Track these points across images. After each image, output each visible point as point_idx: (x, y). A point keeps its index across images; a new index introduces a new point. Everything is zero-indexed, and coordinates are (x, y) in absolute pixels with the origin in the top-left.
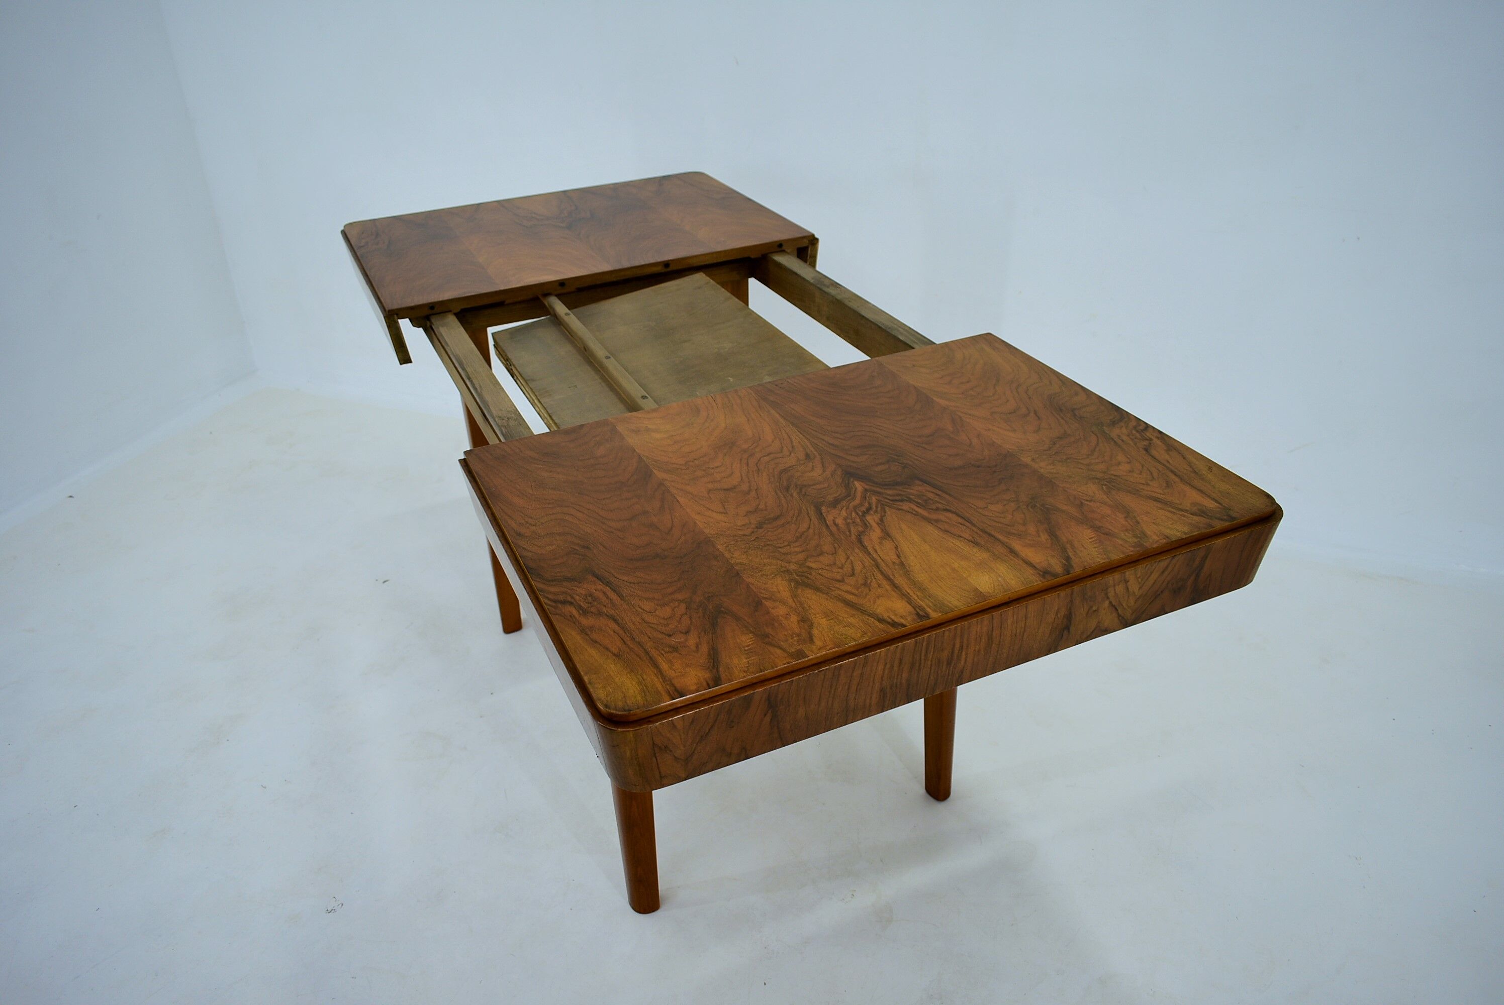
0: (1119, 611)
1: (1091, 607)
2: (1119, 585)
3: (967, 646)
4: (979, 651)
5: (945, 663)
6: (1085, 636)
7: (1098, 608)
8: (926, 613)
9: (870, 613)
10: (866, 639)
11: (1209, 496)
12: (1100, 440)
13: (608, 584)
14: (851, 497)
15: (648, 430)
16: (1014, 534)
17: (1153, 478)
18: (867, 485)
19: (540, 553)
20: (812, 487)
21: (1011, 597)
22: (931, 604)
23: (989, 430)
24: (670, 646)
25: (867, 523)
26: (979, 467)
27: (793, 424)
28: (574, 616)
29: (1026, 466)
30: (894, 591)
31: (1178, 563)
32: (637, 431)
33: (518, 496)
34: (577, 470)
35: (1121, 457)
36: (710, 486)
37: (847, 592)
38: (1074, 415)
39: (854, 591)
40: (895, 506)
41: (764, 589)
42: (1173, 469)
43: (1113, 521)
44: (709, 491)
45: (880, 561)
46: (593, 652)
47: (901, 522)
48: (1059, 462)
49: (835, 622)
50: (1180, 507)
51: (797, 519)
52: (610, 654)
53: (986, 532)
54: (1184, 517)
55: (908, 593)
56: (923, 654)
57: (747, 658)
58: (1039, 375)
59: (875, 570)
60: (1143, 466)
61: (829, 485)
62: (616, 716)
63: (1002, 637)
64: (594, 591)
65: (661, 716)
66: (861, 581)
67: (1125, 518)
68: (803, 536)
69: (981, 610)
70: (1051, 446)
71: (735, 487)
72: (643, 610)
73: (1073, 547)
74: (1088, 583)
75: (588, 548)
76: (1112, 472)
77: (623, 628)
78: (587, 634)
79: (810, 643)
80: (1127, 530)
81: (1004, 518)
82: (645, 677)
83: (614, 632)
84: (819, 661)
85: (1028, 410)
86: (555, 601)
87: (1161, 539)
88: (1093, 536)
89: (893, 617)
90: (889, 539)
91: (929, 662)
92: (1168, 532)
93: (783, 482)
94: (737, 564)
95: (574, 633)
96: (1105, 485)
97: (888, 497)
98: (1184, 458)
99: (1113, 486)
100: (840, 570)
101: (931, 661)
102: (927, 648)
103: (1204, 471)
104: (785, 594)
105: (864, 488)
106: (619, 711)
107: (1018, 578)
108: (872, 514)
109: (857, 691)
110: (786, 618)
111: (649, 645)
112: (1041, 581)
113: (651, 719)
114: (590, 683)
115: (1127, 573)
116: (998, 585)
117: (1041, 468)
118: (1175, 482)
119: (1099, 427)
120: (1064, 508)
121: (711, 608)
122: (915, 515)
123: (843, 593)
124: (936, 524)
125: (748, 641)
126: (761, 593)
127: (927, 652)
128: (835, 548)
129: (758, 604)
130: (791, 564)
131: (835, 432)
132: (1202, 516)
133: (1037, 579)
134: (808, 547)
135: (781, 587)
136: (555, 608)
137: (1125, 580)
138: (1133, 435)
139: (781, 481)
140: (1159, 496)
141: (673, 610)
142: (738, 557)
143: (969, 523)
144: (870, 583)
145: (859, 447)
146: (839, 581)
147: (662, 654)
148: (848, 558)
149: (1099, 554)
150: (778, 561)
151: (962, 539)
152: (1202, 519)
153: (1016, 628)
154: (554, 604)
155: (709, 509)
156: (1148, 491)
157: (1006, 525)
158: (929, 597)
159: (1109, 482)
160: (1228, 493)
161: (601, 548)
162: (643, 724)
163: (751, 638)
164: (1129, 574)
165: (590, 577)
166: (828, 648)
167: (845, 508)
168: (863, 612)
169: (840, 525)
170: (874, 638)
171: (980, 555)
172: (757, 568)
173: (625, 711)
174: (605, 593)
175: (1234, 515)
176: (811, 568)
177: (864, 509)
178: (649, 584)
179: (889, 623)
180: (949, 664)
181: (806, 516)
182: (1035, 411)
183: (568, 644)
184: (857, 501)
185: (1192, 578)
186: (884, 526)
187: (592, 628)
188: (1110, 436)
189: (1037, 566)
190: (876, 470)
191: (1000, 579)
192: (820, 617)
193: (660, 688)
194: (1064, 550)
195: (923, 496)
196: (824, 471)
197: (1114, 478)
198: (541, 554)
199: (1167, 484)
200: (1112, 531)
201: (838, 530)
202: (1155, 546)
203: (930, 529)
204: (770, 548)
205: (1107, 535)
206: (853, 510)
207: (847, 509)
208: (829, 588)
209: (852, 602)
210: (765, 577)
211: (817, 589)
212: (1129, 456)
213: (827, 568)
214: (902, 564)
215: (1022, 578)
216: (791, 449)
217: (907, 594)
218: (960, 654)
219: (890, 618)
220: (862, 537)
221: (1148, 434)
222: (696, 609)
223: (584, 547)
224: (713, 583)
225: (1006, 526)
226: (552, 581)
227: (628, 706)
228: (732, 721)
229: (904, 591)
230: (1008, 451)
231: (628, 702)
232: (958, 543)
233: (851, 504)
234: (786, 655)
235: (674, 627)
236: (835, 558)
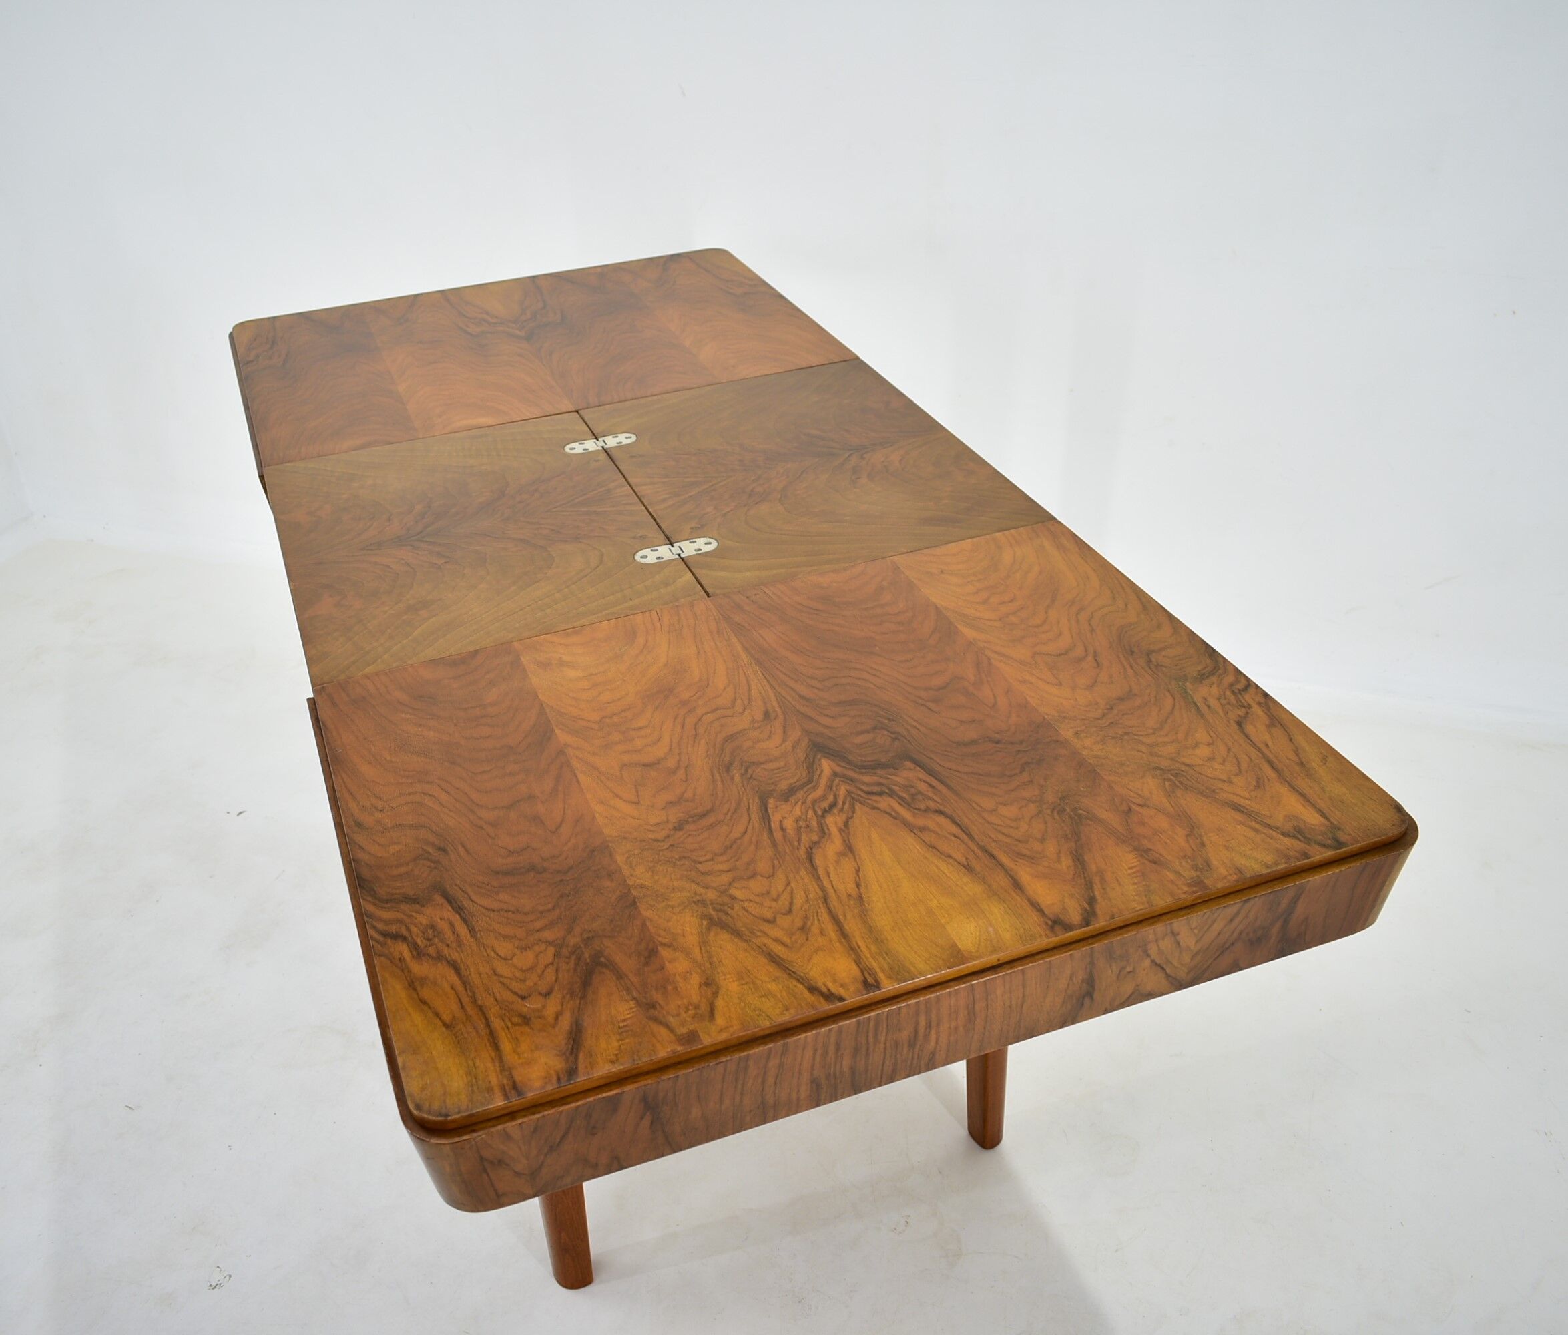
0: (1167, 970)
1: (1124, 968)
2: (1163, 939)
3: (938, 1025)
4: (956, 1028)
5: (906, 1046)
6: (1117, 1003)
7: (1134, 968)
8: (877, 981)
9: (800, 976)
10: (786, 1018)
11: (1314, 806)
12: (1177, 706)
13: (459, 910)
14: (810, 786)
15: (562, 663)
16: (1025, 856)
17: (1239, 773)
18: (839, 766)
19: (380, 855)
20: (762, 766)
21: (1001, 959)
22: (886, 966)
23: (1025, 681)
24: (521, 1015)
25: (826, 830)
26: (998, 742)
27: (759, 663)
28: (404, 959)
29: (1064, 743)
30: (841, 942)
31: (1255, 908)
32: (546, 665)
33: (370, 763)
34: (455, 725)
35: (1201, 735)
36: (626, 758)
37: (776, 940)
38: (1150, 661)
39: (786, 940)
40: (870, 802)
41: (665, 931)
42: (1271, 756)
43: (1168, 841)
44: (624, 766)
45: (831, 891)
46: (417, 1018)
47: (872, 828)
48: (1113, 738)
49: (750, 988)
50: (1268, 821)
51: (731, 816)
52: (440, 1023)
53: (986, 851)
54: (1271, 838)
55: (859, 947)
56: (871, 1035)
57: (618, 1041)
58: (1112, 593)
59: (821, 906)
60: (1229, 750)
61: (785, 765)
62: (429, 1122)
63: (990, 1010)
64: (439, 920)
65: (490, 1124)
66: (799, 923)
67: (1187, 836)
68: (735, 846)
69: (956, 976)
70: (1106, 711)
71: (658, 762)
72: (497, 954)
73: (1103, 880)
74: (1116, 939)
75: (443, 850)
76: (1183, 759)
77: (465, 983)
78: (415, 989)
79: (709, 1021)
80: (1185, 857)
81: (1017, 828)
82: (478, 1063)
83: (452, 988)
84: (719, 1047)
85: (1086, 651)
86: (385, 934)
87: (1230, 875)
88: (1135, 864)
89: (830, 985)
90: (850, 855)
91: (882, 1046)
92: (1241, 862)
93: (725, 756)
94: (636, 887)
95: (398, 987)
96: (1170, 780)
97: (863, 787)
98: (1291, 740)
99: (1181, 783)
100: (774, 904)
101: (885, 1044)
102: (876, 1030)
103: (1315, 762)
104: (692, 939)
105: (832, 769)
106: (434, 1116)
107: (1016, 929)
108: (835, 814)
109: (776, 1083)
110: (685, 978)
111: (493, 1012)
112: (1047, 936)
113: (474, 1128)
114: (404, 1068)
115: (1175, 925)
116: (986, 939)
117: (1085, 748)
118: (1268, 780)
119: (1180, 683)
120: (1104, 815)
121: (587, 955)
122: (895, 818)
123: (768, 941)
124: (919, 834)
125: (626, 1013)
126: (660, 936)
127: (876, 1035)
128: (774, 867)
129: (650, 954)
130: (710, 890)
131: (813, 678)
132: (1298, 839)
133: (1042, 932)
134: (738, 863)
135: (687, 926)
136: (383, 944)
137: (1173, 933)
138: (1225, 699)
139: (723, 755)
140: (1243, 802)
141: (537, 956)
142: (640, 875)
143: (966, 833)
144: (810, 927)
145: (841, 703)
146: (768, 921)
147: (507, 1027)
148: (788, 884)
149: (1137, 895)
150: (693, 885)
151: (951, 861)
152: (1296, 843)
153: (1010, 998)
154: (381, 938)
155: (617, 796)
156: (1228, 793)
157: (1017, 840)
158: (887, 954)
159: (1176, 776)
160: (1342, 802)
161: (461, 850)
162: (465, 1134)
163: (631, 1008)
164: (1179, 924)
165: (438, 899)
166: (731, 1030)
167: (800, 803)
168: (791, 974)
169: (788, 831)
170: (799, 1017)
171: (970, 888)
172: (662, 895)
173: (440, 1115)
174: (452, 925)
175: (1343, 837)
176: (733, 898)
177: (825, 805)
178: (513, 913)
179: (822, 994)
180: (912, 1045)
181: (745, 813)
182: (1095, 652)
183: (387, 1004)
184: (819, 792)
185: (1278, 925)
186: (849, 834)
187: (423, 980)
188: (1192, 698)
189: (1046, 911)
190: (856, 741)
191: (990, 929)
192: (731, 980)
193: (494, 1081)
194: (1089, 886)
195: (913, 787)
196: (784, 741)
197: (1183, 767)
198: (381, 857)
199: (1258, 782)
200: (1163, 857)
201: (784, 837)
202: (1220, 885)
203: (910, 841)
204: (687, 863)
205: (1155, 863)
206: (811, 805)
207: (803, 803)
208: (752, 932)
209: (780, 957)
210: (670, 909)
211: (736, 933)
212: (1211, 733)
213: (757, 899)
214: (861, 898)
215: (1022, 931)
216: (746, 702)
217: (857, 947)
218: (927, 1033)
219: (825, 985)
220: (814, 851)
221: (1248, 697)
222: (567, 957)
223: (440, 849)
224: (598, 916)
225: (1017, 843)
226: (388, 901)
227: (446, 1108)
228: (594, 1128)
229: (854, 942)
230: (1044, 719)
231: (447, 1101)
232: (944, 867)
233: (810, 796)
234: (673, 1037)
235: (532, 984)
236: (771, 883)
